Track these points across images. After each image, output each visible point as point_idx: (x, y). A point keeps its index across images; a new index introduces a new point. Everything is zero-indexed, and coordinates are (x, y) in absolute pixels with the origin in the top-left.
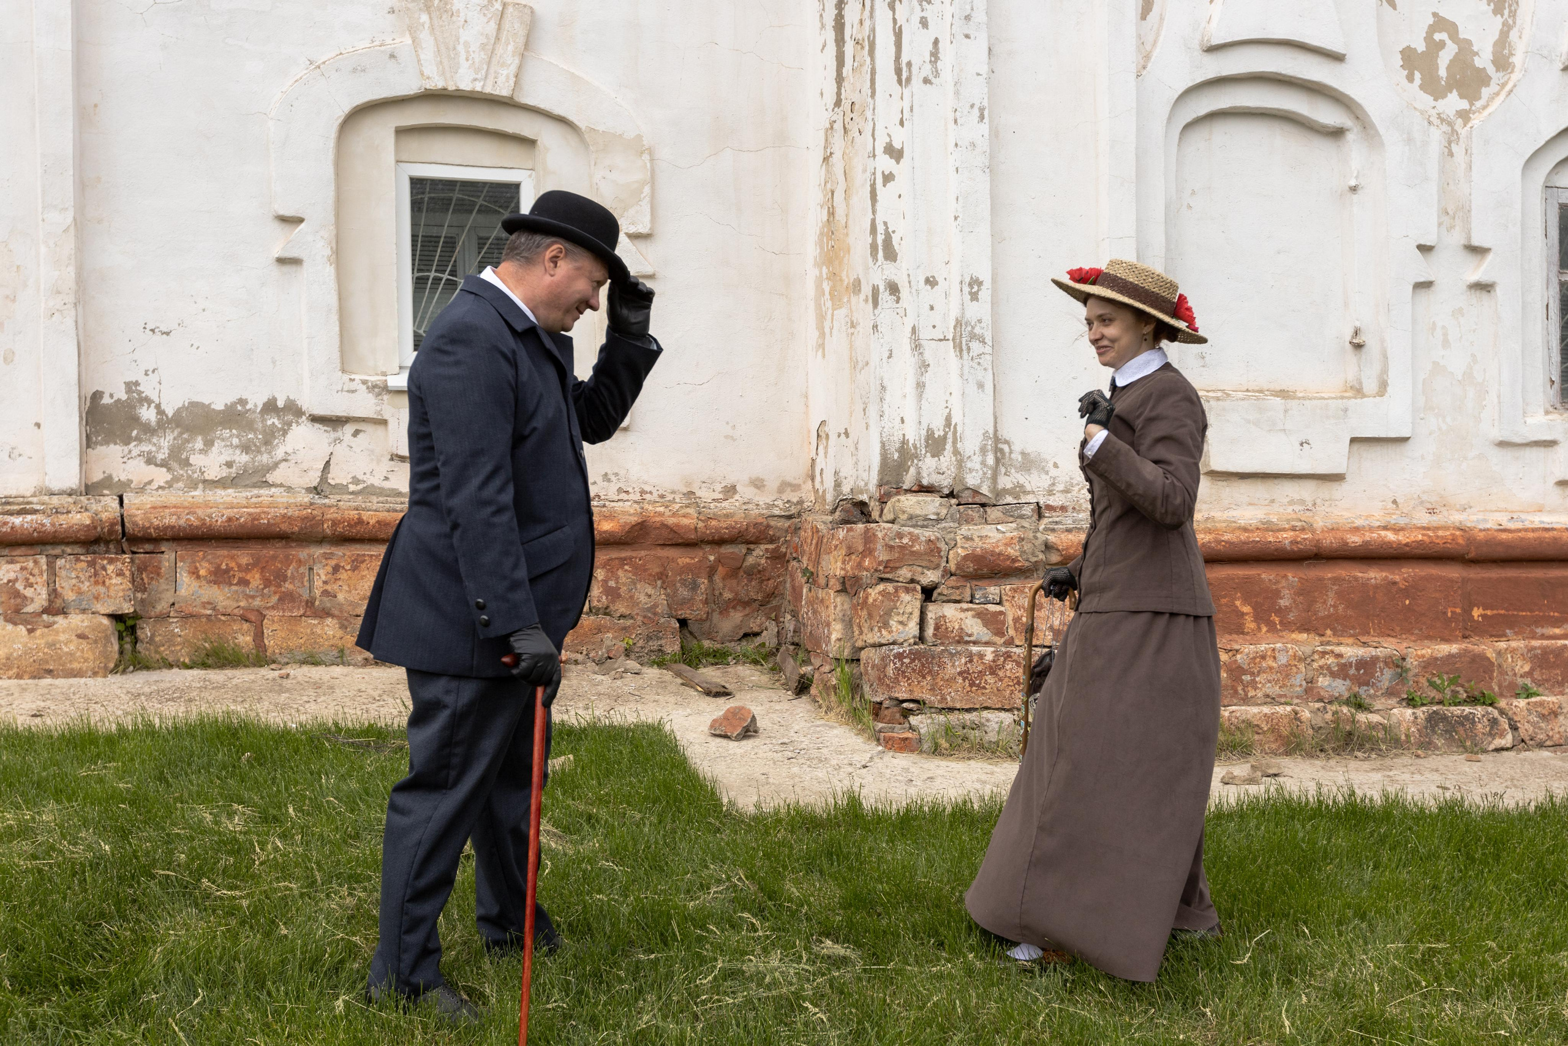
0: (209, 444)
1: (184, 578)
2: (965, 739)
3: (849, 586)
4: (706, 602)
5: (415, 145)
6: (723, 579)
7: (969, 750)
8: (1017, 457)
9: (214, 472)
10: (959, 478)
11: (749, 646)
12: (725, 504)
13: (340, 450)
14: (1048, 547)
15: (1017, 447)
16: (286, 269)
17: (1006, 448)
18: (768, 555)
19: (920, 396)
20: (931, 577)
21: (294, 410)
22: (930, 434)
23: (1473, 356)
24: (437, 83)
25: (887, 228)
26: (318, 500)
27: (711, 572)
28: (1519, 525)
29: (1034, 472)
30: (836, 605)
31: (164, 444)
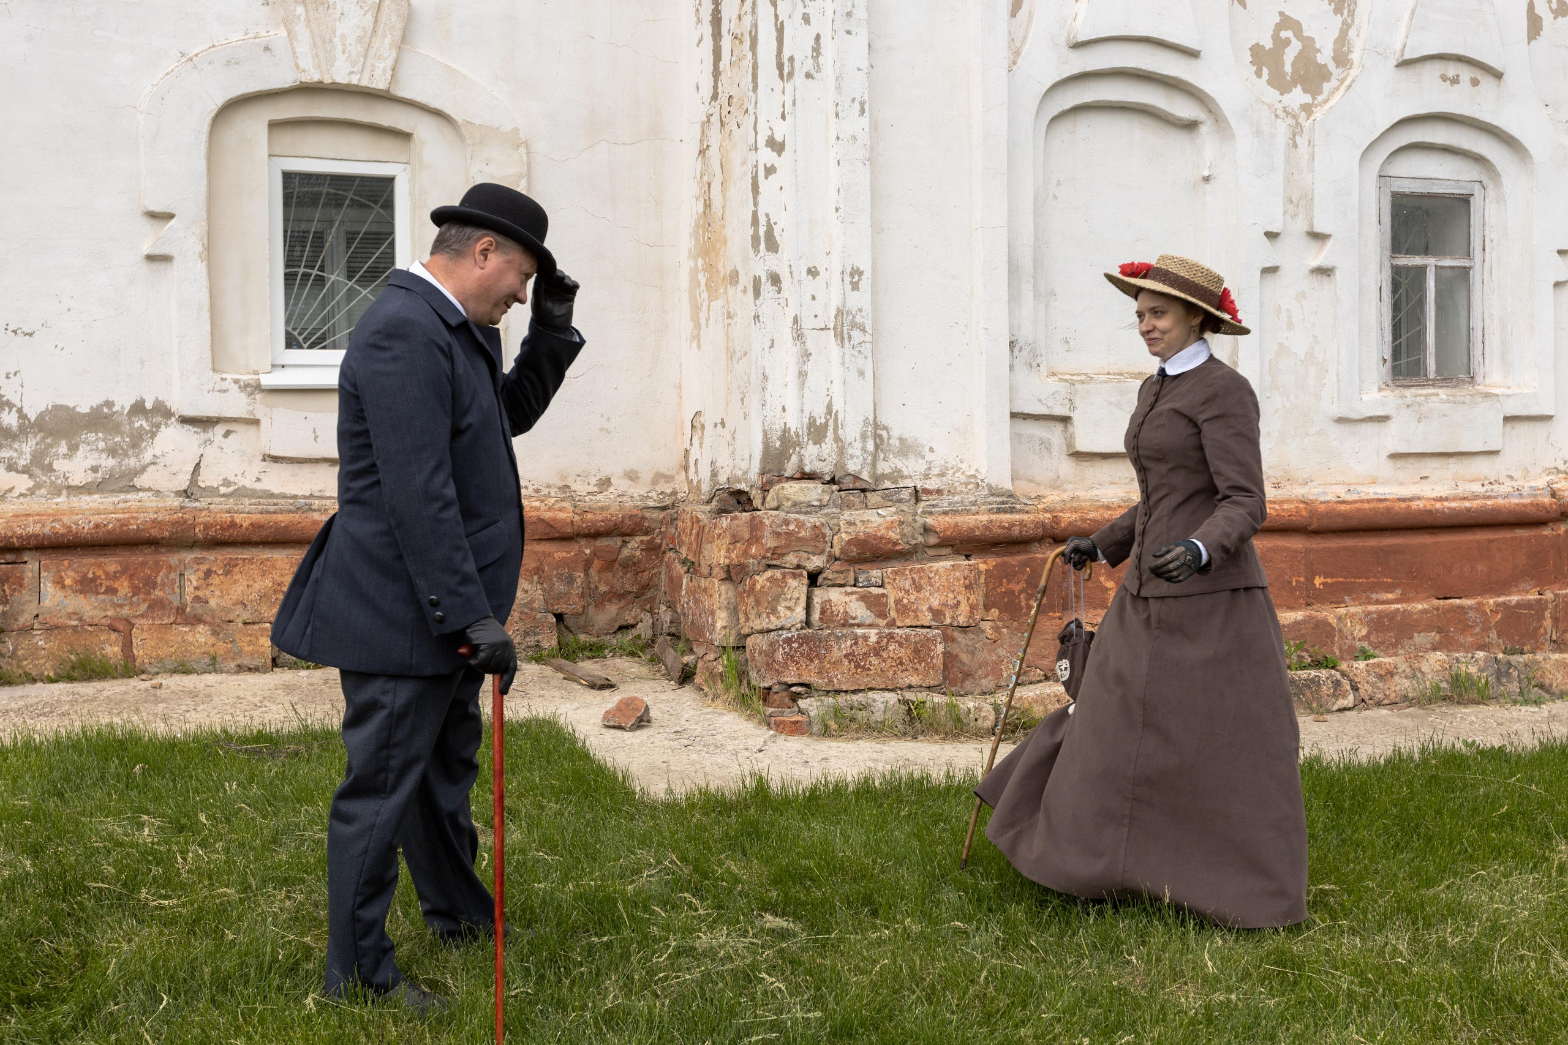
0: (73, 448)
1: (49, 588)
2: (853, 720)
3: (733, 574)
4: (582, 596)
5: (289, 139)
6: (599, 572)
7: (857, 731)
8: (895, 442)
9: (79, 477)
10: (840, 465)
11: (627, 638)
12: (600, 497)
13: (210, 452)
14: (927, 530)
15: (895, 433)
16: (156, 266)
17: (884, 434)
18: (643, 547)
19: (802, 385)
20: (816, 562)
21: (162, 411)
22: (812, 422)
23: (1315, 336)
24: (313, 76)
25: (769, 220)
26: (188, 503)
27: (587, 565)
28: (1355, 497)
29: (912, 457)
30: (720, 593)
31: (26, 449)
